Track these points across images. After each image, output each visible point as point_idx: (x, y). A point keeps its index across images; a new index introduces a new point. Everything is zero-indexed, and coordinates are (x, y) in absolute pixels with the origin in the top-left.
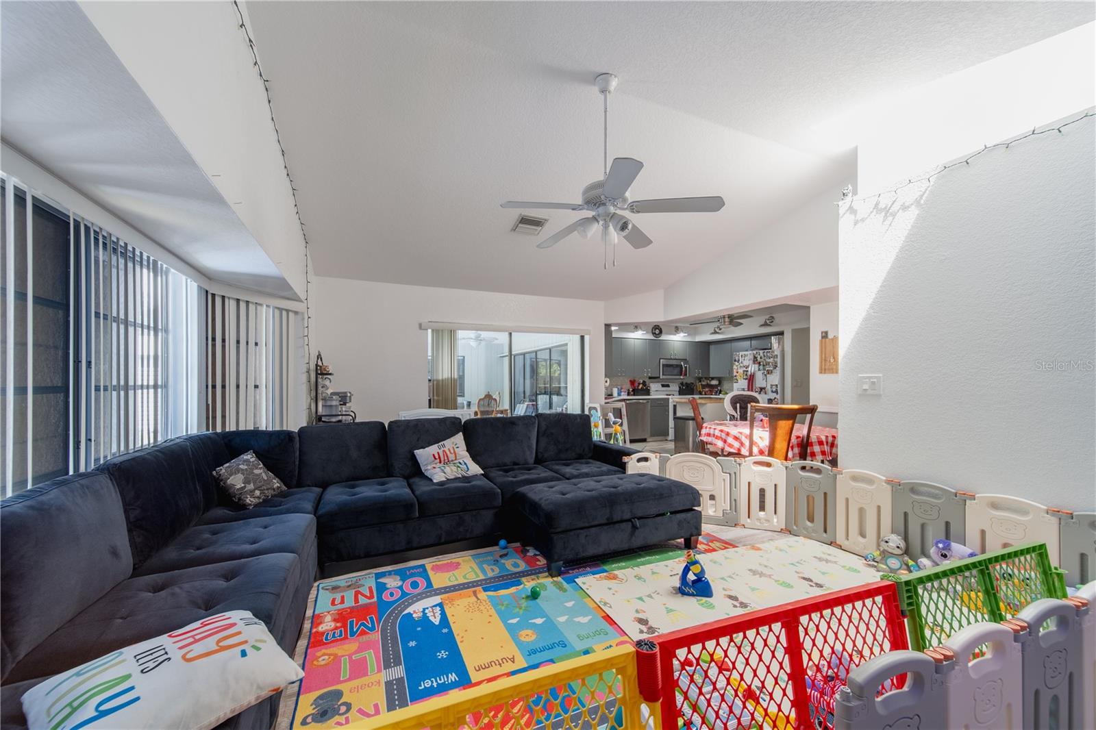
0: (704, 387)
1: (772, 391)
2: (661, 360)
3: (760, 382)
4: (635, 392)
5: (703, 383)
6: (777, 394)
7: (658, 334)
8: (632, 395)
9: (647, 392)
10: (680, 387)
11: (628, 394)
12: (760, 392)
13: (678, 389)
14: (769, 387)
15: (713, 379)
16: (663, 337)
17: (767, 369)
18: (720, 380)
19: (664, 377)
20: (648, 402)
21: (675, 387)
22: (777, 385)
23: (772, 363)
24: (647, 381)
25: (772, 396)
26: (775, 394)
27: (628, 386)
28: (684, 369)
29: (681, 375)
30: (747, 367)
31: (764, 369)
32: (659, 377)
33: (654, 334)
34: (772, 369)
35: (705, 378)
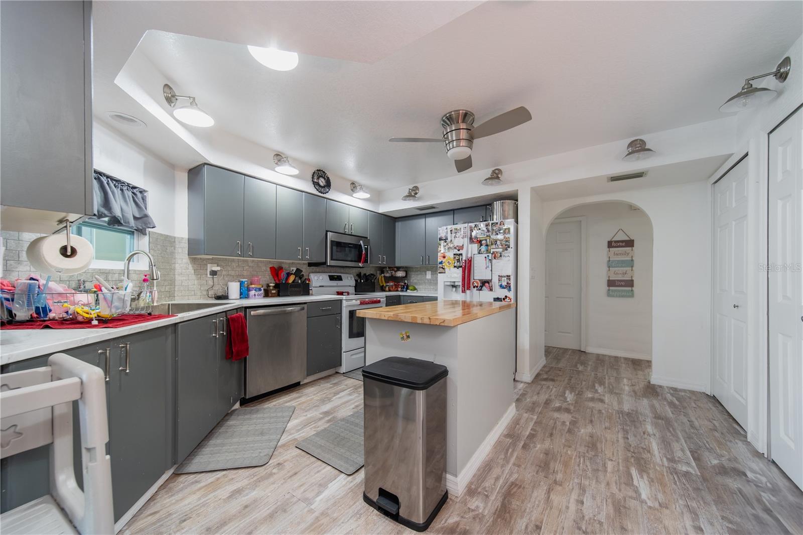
0: (387, 279)
1: (501, 286)
2: (329, 234)
3: (480, 272)
4: (281, 289)
5: (387, 275)
6: (510, 290)
7: (324, 187)
8: (273, 296)
9: (305, 289)
10: (356, 281)
11: (267, 294)
12: (482, 287)
13: (353, 283)
14: (495, 281)
15: (398, 269)
16: (331, 195)
17: (492, 251)
18: (407, 270)
19: (334, 263)
20: (303, 309)
21: (349, 281)
22: (508, 276)
23: (501, 240)
24: (305, 270)
25: (502, 293)
26: (506, 290)
27: (266, 278)
28: (364, 252)
29: (359, 261)
30: (460, 248)
31: (488, 251)
32: (325, 263)
33: (316, 184)
34: (501, 250)
35: (389, 268)
